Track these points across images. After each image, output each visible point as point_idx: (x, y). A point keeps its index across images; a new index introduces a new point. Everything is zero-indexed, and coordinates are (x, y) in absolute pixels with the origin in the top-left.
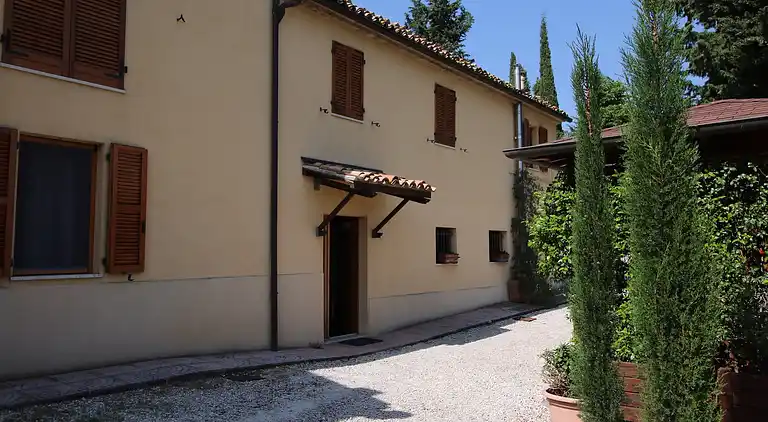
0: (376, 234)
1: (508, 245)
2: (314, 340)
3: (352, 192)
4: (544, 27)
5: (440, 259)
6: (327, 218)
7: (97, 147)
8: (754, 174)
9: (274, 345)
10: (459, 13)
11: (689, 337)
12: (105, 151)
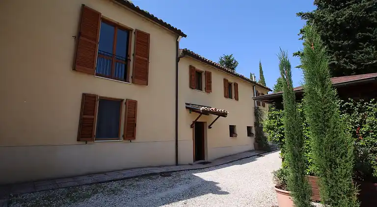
0: (210, 127)
1: (253, 131)
2: (190, 163)
3: (201, 114)
4: (260, 64)
5: (231, 136)
6: (194, 122)
7: (122, 100)
8: (351, 102)
9: (177, 164)
10: (234, 62)
11: (341, 169)
12: (124, 101)
